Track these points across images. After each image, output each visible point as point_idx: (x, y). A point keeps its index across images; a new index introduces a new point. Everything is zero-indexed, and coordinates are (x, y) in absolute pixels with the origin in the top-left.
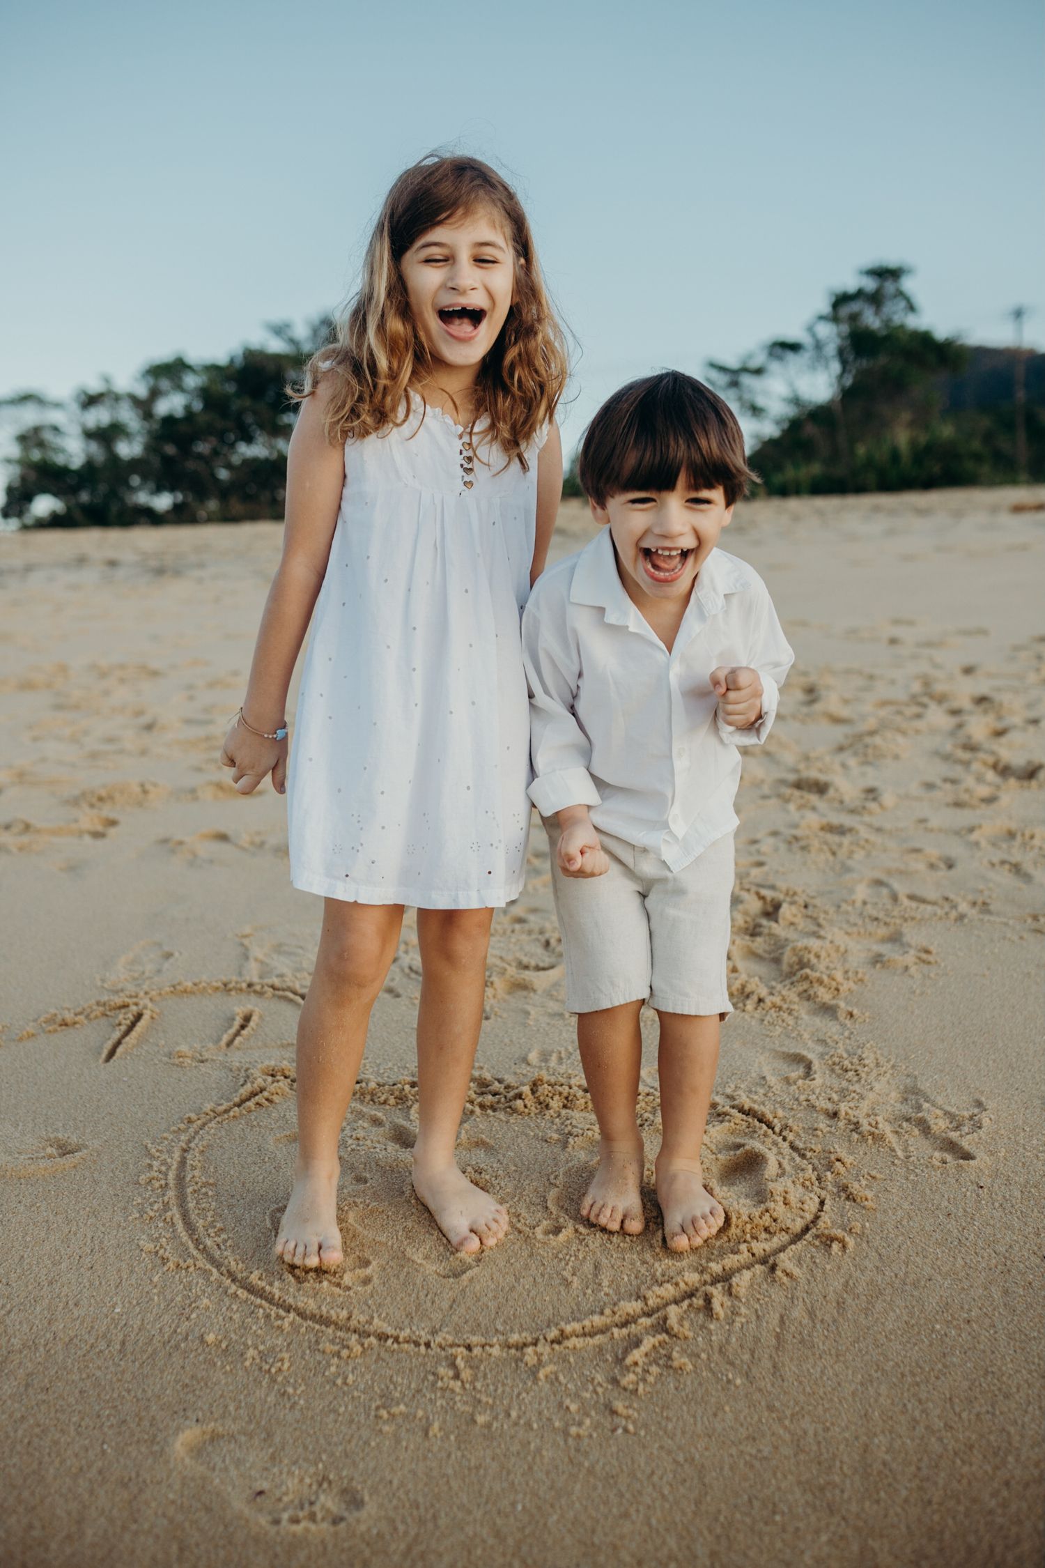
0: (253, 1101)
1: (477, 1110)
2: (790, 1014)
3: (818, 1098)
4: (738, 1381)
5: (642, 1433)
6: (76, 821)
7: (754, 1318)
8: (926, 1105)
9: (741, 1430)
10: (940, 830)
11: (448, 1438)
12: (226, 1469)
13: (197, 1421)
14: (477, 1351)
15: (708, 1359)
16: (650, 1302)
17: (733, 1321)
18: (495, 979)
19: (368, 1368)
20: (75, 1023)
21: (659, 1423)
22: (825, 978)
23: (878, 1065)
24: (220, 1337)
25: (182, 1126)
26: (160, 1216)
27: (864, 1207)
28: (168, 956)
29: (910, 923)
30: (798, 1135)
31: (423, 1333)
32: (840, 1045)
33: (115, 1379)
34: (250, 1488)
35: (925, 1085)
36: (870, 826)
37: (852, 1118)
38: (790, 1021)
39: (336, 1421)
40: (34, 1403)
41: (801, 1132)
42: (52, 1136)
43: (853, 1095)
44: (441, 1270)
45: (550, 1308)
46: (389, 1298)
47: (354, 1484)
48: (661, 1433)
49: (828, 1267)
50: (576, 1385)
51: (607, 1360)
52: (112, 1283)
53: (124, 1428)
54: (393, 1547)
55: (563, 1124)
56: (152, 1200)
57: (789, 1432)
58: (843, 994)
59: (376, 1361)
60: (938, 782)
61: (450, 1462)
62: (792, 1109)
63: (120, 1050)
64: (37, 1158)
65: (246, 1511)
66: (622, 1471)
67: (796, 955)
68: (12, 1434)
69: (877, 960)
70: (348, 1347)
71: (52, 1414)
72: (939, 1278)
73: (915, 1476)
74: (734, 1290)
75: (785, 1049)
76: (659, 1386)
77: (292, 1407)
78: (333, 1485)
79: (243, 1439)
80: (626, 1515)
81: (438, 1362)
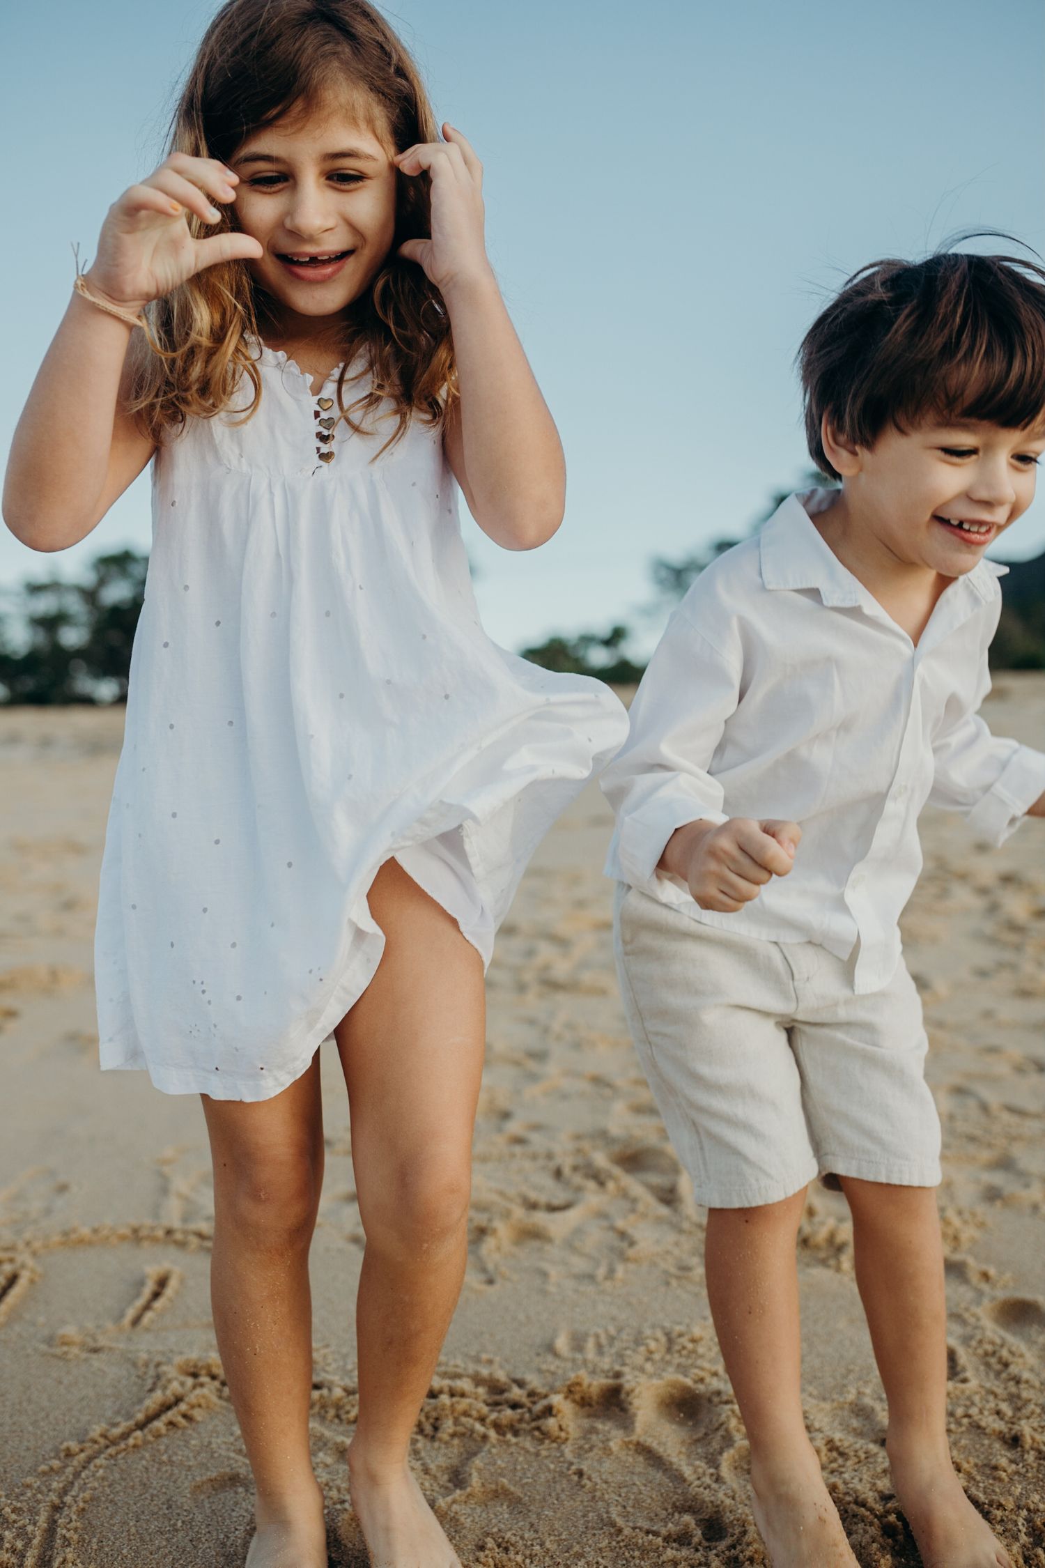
0: (165, 1418)
1: (492, 1434)
18: (499, 1225)
25: (56, 1463)
28: (63, 1189)
41: (974, 1472)
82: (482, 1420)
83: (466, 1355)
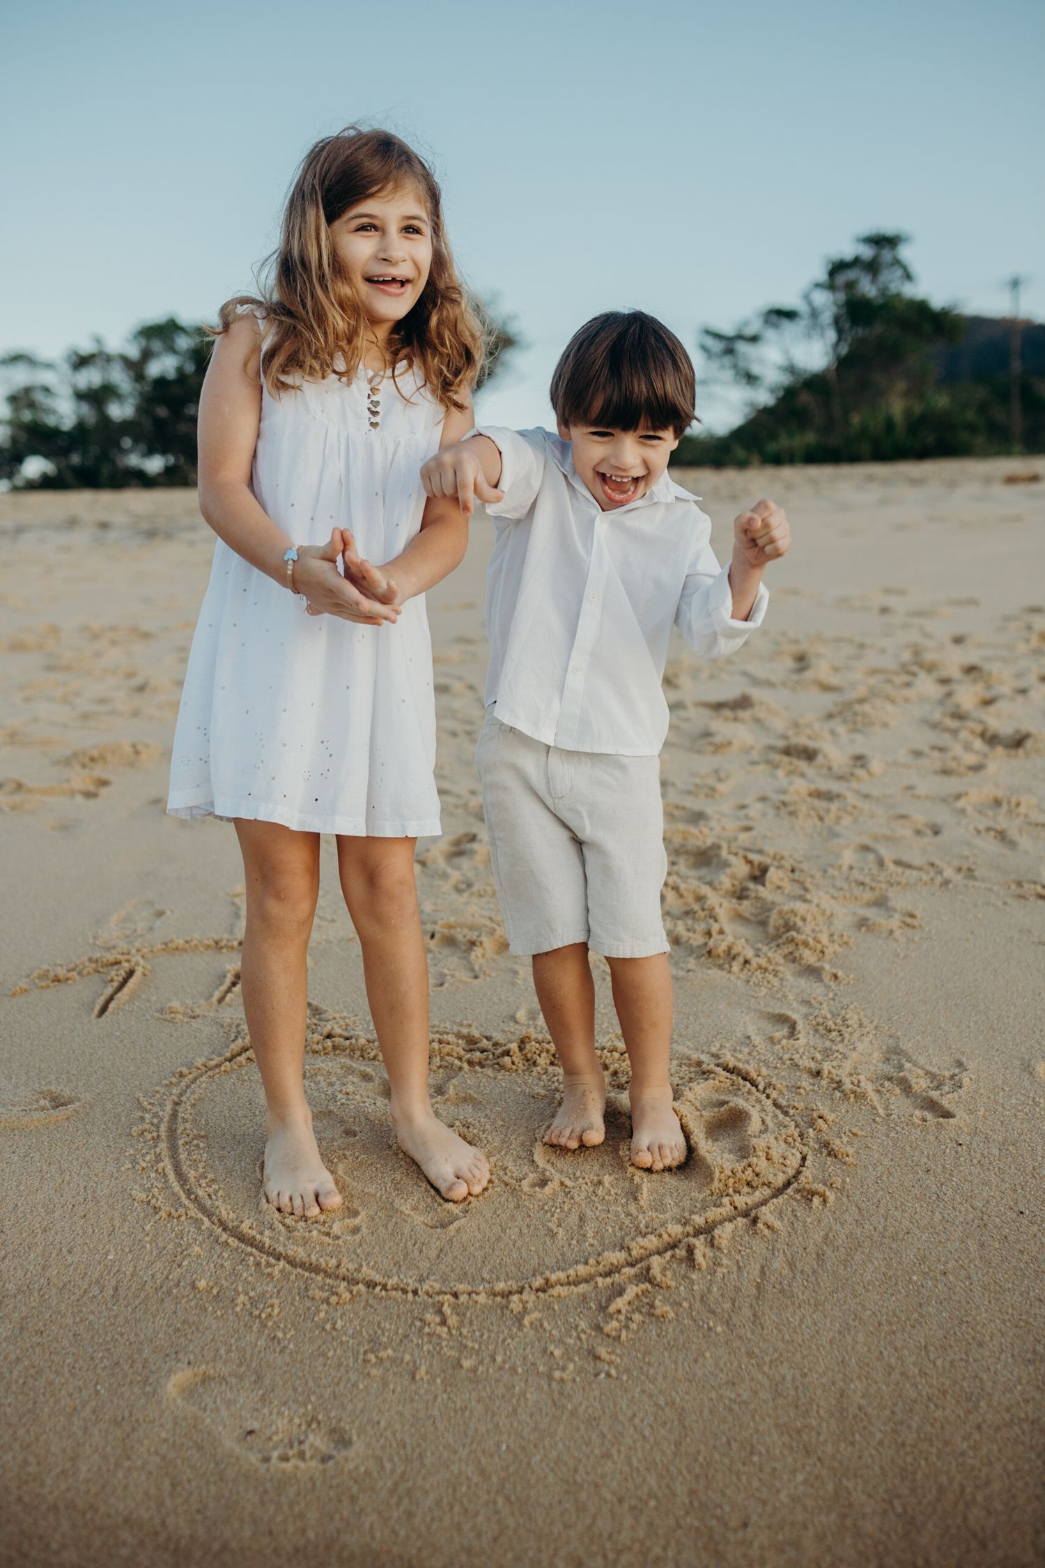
0: (244, 1056)
1: (466, 1066)
2: (775, 975)
3: (801, 1057)
4: (719, 1329)
5: (625, 1378)
6: (68, 781)
7: (735, 1269)
8: (908, 1065)
9: (721, 1375)
10: (927, 797)
11: (434, 1381)
12: (218, 1410)
13: (189, 1363)
14: (464, 1298)
15: (690, 1307)
16: (634, 1253)
17: (715, 1271)
18: (484, 939)
19: (356, 1314)
20: (67, 979)
21: (641, 1368)
22: (811, 941)
23: (861, 1025)
24: (211, 1284)
25: (174, 1080)
26: (152, 1167)
27: (845, 1163)
28: (160, 914)
29: (895, 888)
30: (781, 1093)
31: (410, 1281)
32: (825, 1005)
33: (108, 1323)
34: (241, 1427)
35: (907, 1046)
36: (858, 792)
37: (835, 1077)
38: (776, 982)
39: (325, 1365)
40: (28, 1345)
41: (784, 1090)
42: (45, 1089)
43: (836, 1054)
44: (428, 1220)
45: (536, 1257)
46: (377, 1248)
47: (342, 1424)
48: (643, 1378)
49: (809, 1220)
50: (560, 1332)
51: (591, 1308)
52: (105, 1230)
53: (117, 1370)
54: (380, 1484)
55: (549, 1080)
56: (144, 1151)
57: (768, 1377)
58: (827, 957)
59: (364, 1308)
60: (926, 750)
61: (437, 1404)
62: (776, 1068)
63: (112, 1006)
64: (30, 1110)
65: (237, 1449)
66: (604, 1413)
67: (783, 918)
68: (7, 1375)
69: (863, 923)
70: (337, 1294)
71: (47, 1357)
72: (917, 1231)
73: (890, 1419)
74: (716, 1242)
75: (770, 1010)
76: (641, 1332)
77: (282, 1351)
78: (322, 1425)
79: (234, 1380)
80: (607, 1455)
81: (426, 1308)
82: (460, 1059)
83: (454, 1022)
